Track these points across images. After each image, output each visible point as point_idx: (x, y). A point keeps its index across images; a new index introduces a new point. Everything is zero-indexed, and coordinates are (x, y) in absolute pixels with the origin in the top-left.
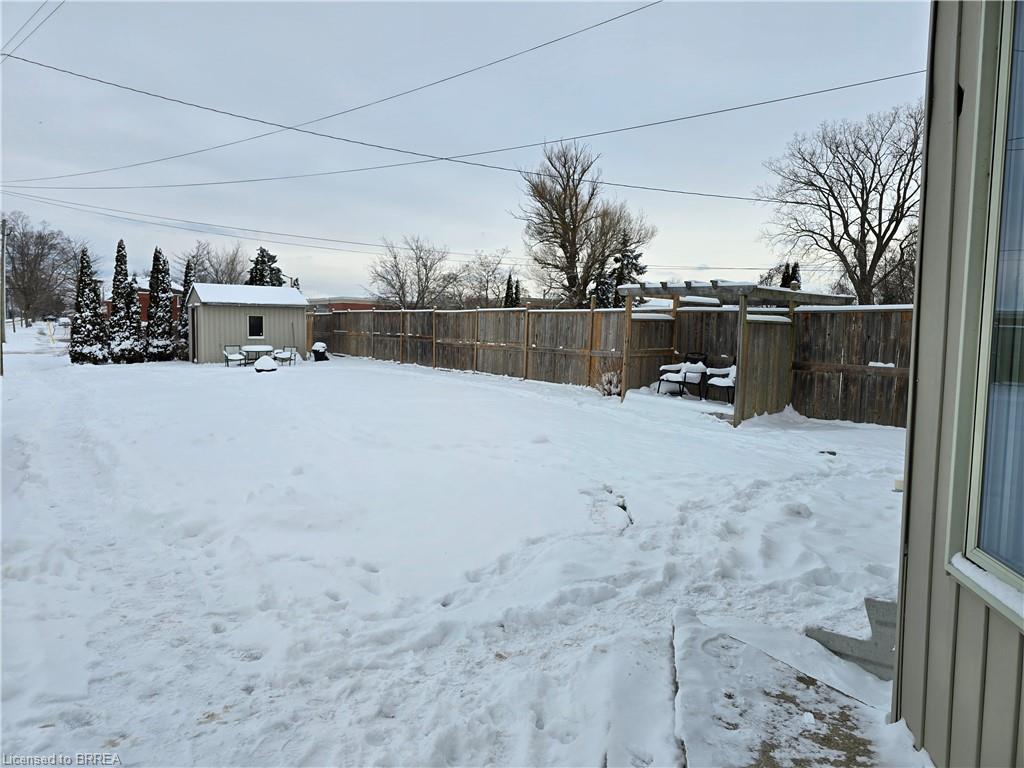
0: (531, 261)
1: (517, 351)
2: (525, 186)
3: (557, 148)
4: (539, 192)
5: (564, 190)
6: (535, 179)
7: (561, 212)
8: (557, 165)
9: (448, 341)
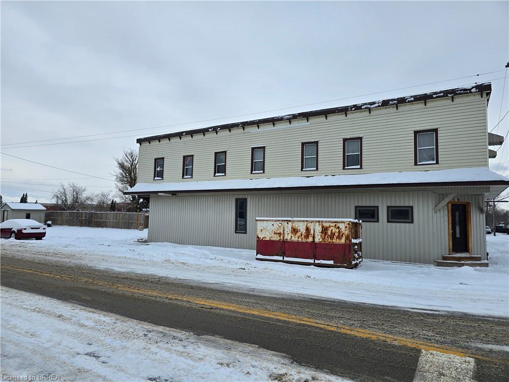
0: (118, 190)
1: (119, 222)
2: (116, 164)
3: (129, 151)
4: (122, 166)
5: (131, 166)
6: (120, 162)
7: (130, 174)
8: (129, 157)
9: (98, 220)
